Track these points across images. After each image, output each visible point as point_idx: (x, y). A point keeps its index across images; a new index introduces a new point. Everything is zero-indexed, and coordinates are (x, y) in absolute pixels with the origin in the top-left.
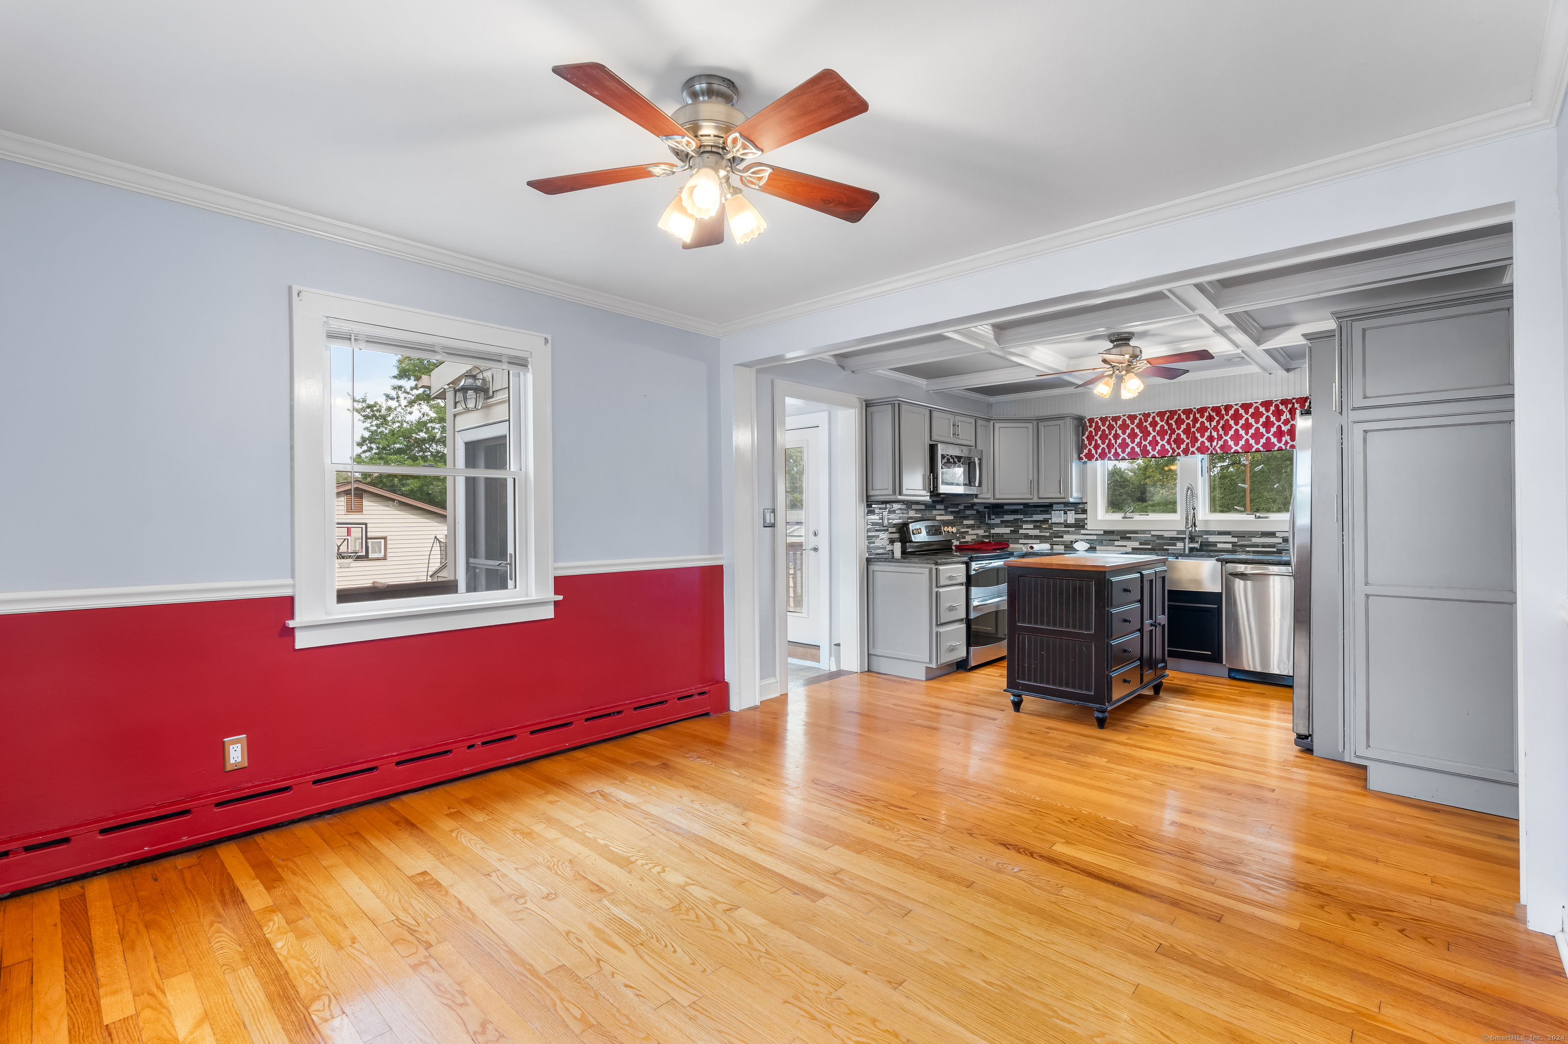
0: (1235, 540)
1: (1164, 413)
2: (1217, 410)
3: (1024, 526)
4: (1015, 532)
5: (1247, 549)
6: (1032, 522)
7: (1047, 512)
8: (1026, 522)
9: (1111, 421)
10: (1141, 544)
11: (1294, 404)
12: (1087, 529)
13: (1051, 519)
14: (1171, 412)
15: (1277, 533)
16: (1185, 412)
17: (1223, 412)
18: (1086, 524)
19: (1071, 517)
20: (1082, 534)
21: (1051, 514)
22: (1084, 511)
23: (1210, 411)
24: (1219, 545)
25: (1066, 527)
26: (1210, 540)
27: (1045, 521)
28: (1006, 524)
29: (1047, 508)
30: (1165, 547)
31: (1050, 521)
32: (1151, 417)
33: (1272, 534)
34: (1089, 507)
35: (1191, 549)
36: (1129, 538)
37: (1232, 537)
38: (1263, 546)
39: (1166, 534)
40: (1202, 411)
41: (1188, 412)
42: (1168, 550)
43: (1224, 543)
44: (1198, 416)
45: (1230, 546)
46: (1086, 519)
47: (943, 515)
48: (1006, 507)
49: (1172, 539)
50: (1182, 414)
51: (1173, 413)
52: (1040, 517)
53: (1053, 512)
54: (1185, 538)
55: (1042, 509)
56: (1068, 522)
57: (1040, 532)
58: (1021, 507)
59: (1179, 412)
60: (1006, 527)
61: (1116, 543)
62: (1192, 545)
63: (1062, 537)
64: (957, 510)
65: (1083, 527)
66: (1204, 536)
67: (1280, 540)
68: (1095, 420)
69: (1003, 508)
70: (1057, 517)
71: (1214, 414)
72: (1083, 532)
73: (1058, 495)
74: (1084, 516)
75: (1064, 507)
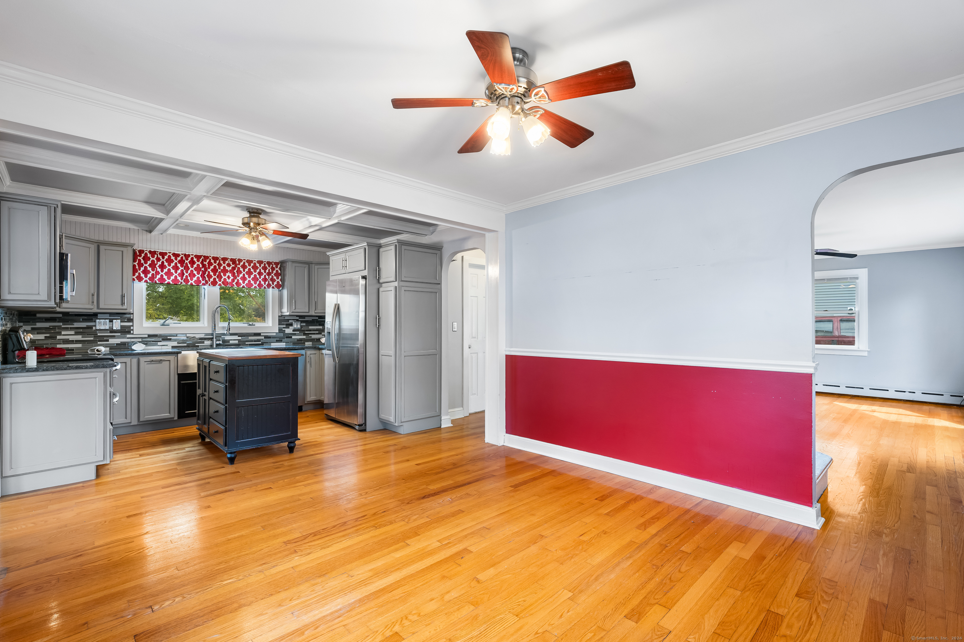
0: (240, 338)
1: (200, 257)
2: (233, 261)
3: (63, 333)
5: (246, 343)
6: (71, 329)
7: (91, 320)
8: (66, 329)
9: (159, 255)
10: (178, 343)
11: (273, 265)
12: (133, 334)
13: (95, 326)
14: (204, 256)
15: (261, 334)
16: (213, 258)
17: (237, 263)
18: (133, 330)
19: (117, 324)
20: (128, 338)
21: (95, 322)
22: (131, 320)
23: (229, 261)
24: (231, 342)
25: (111, 332)
26: (226, 339)
27: (89, 328)
28: (39, 331)
29: (92, 317)
30: (196, 345)
31: (94, 328)
32: (191, 257)
33: (259, 334)
34: (134, 317)
35: (217, 345)
36: (170, 339)
37: (238, 336)
38: (255, 341)
39: (198, 336)
40: (225, 259)
41: (215, 259)
42: (198, 346)
43: (234, 340)
44: (222, 262)
45: (237, 342)
46: (133, 326)
49: (201, 339)
50: (212, 259)
51: (206, 258)
52: (84, 325)
53: (98, 321)
54: (213, 338)
55: (86, 318)
56: (114, 328)
57: (82, 337)
58: (61, 315)
59: (210, 258)
61: (159, 343)
62: (218, 342)
63: (108, 341)
65: (129, 332)
66: (222, 337)
67: (263, 338)
68: (145, 252)
70: (102, 324)
71: (231, 263)
72: (128, 336)
73: (120, 307)
74: (131, 324)
75: (110, 317)
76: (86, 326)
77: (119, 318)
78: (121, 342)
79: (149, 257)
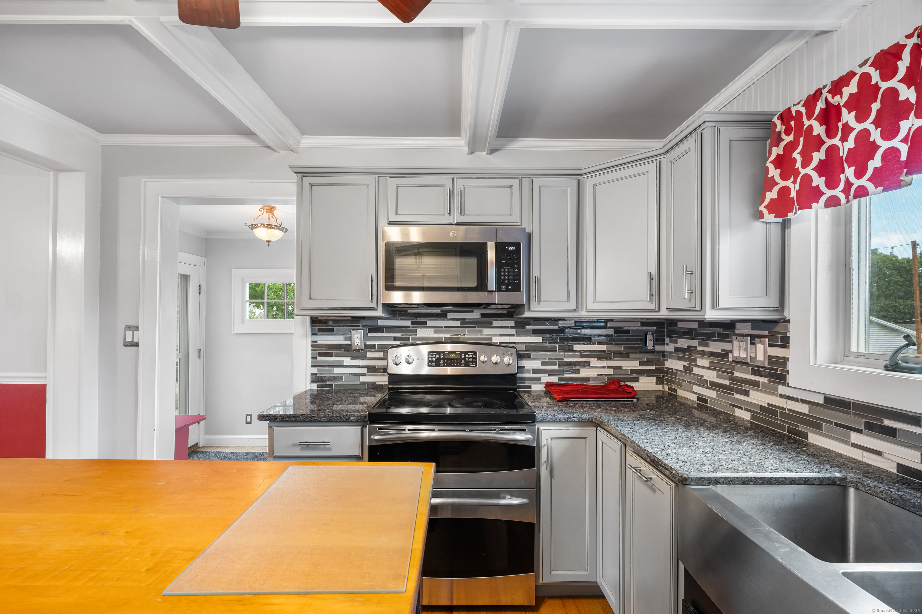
3: (700, 361)
4: (688, 369)
6: (707, 355)
8: (701, 353)
12: (788, 385)
18: (788, 372)
19: (763, 351)
20: (781, 396)
21: (731, 343)
22: (785, 342)
27: (724, 355)
31: (730, 355)
34: (793, 332)
46: (788, 359)
47: (513, 335)
48: (680, 325)
52: (718, 347)
55: (720, 332)
58: (695, 325)
60: (680, 359)
63: (750, 396)
64: (557, 327)
65: (782, 378)
69: (676, 325)
70: (741, 349)
72: (782, 390)
74: (784, 352)
75: (752, 329)
76: (721, 352)
77: (766, 333)
78: (769, 404)
79: (779, 133)
